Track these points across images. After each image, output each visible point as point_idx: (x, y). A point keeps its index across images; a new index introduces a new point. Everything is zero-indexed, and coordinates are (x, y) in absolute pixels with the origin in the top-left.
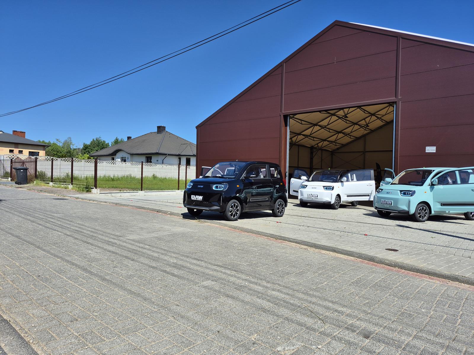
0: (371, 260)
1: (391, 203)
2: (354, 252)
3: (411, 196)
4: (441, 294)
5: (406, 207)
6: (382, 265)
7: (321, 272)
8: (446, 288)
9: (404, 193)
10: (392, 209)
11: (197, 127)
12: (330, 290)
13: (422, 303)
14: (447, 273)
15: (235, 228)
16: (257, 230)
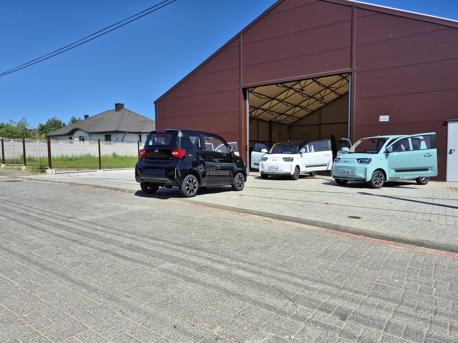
0: (336, 229)
1: (348, 172)
2: (318, 222)
3: (368, 163)
4: (410, 261)
5: (363, 175)
6: (347, 233)
7: (286, 244)
8: (414, 254)
9: (361, 161)
10: (350, 177)
11: (155, 103)
12: (298, 264)
13: (394, 273)
15: (197, 203)
16: (219, 204)
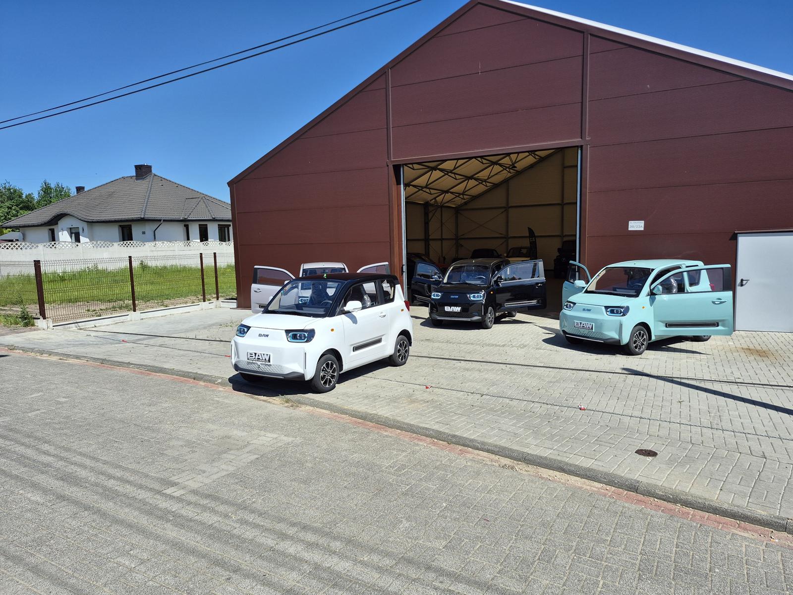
0: (632, 490)
1: (591, 327)
3: (624, 315)
4: (783, 577)
5: (616, 334)
6: (653, 499)
8: (779, 555)
9: (611, 310)
10: (593, 336)
11: (230, 184)
14: (763, 513)
16: (406, 421)
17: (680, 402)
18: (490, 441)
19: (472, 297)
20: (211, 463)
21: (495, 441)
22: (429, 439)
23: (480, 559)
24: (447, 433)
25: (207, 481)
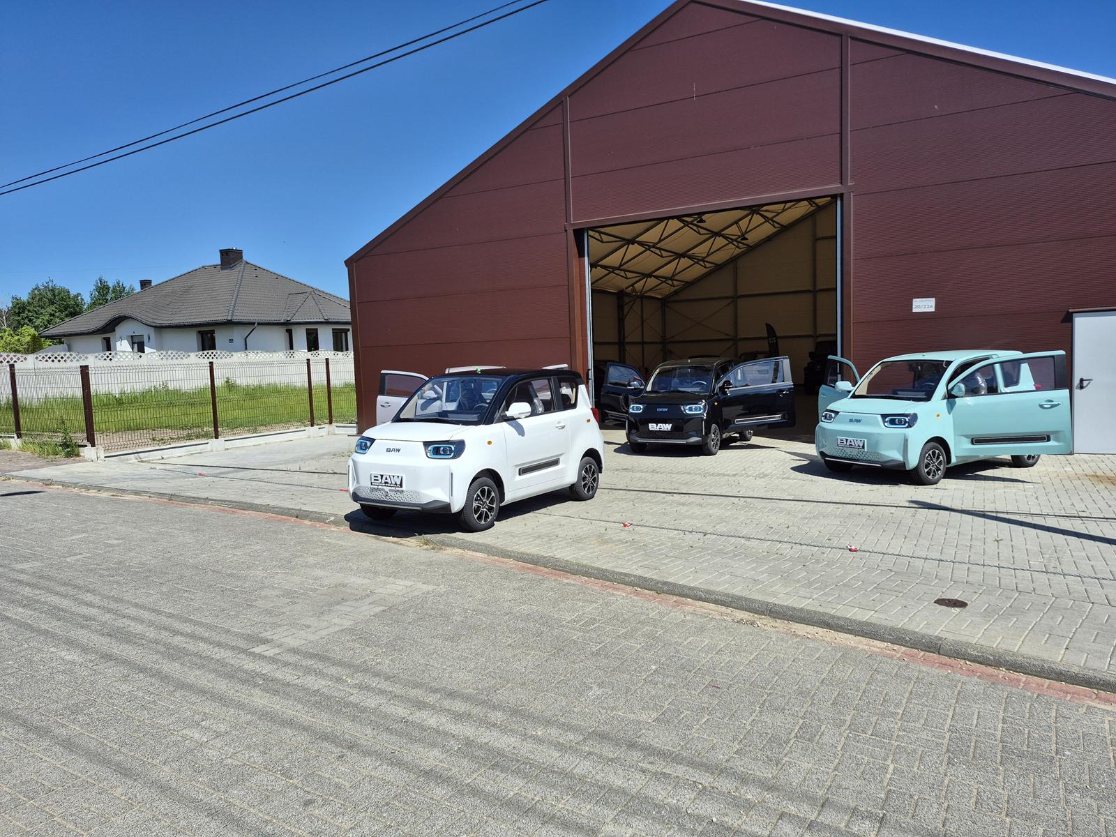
0: (932, 650)
1: (861, 445)
3: (910, 426)
5: (898, 454)
6: (964, 662)
9: (891, 419)
10: (862, 458)
11: (348, 263)
16: (596, 565)
17: (997, 541)
18: (720, 589)
19: (687, 410)
20: (318, 617)
21: (726, 589)
22: (629, 588)
23: (709, 735)
24: (655, 580)
25: (312, 638)
